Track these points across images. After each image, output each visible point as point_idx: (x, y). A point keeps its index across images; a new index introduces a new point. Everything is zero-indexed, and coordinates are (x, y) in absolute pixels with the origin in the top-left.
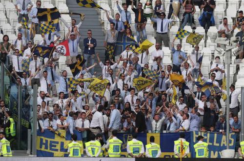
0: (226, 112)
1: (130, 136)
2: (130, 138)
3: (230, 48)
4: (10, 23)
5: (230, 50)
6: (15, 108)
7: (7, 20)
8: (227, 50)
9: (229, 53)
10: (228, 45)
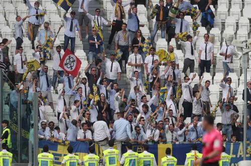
0: (243, 121)
1: (139, 147)
2: (139, 150)
3: (247, 51)
4: (9, 26)
5: (247, 53)
6: (15, 118)
7: (6, 22)
8: (244, 53)
9: (246, 56)
10: (245, 47)
